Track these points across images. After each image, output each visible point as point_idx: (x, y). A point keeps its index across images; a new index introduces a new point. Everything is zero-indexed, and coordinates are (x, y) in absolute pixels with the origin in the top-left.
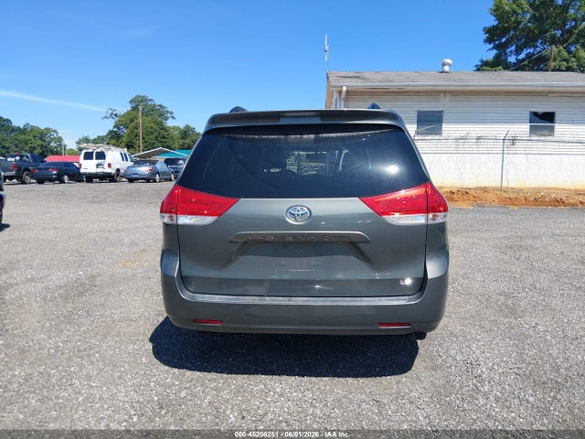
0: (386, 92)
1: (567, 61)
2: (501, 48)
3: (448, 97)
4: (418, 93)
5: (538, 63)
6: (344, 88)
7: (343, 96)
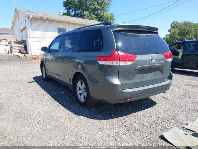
0: (47, 20)
1: (89, 17)
2: (68, 9)
3: (67, 24)
4: (57, 21)
5: (82, 16)
6: (31, 16)
7: (30, 19)
